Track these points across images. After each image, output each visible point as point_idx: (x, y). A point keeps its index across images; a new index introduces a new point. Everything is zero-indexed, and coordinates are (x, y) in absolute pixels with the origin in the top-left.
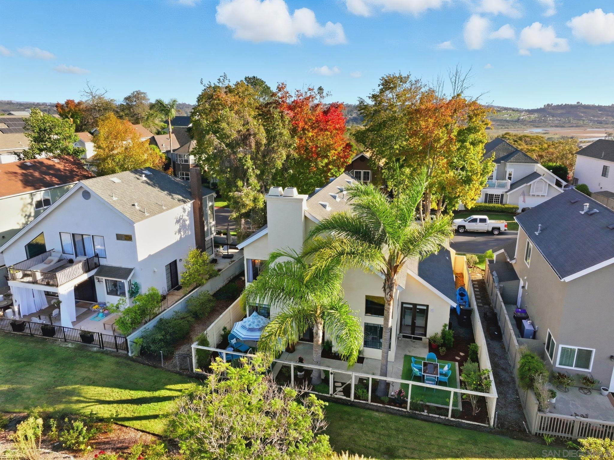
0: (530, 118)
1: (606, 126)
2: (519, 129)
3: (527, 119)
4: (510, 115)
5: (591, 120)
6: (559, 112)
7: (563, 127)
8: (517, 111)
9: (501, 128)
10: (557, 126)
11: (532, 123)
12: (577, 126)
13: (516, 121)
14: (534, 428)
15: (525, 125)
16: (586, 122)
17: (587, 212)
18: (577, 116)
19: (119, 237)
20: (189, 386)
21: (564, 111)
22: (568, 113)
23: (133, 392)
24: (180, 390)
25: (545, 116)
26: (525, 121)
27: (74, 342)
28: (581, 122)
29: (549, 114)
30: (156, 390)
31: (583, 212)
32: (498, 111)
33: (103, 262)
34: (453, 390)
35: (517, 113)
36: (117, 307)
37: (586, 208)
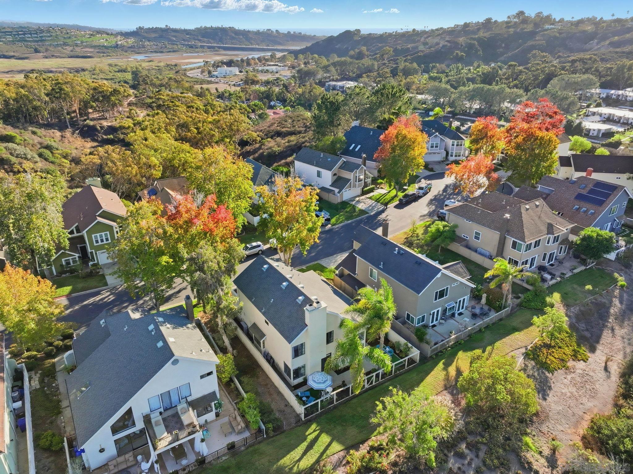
0: (127, 42)
1: (197, 50)
2: (122, 57)
3: (125, 44)
4: (107, 40)
5: (183, 45)
6: (153, 35)
7: (162, 52)
8: (112, 34)
9: (103, 56)
10: (156, 52)
11: (132, 49)
12: (174, 51)
13: (114, 47)
14: (429, 355)
15: (126, 52)
16: (179, 46)
17: (399, 252)
18: (170, 40)
19: (202, 377)
20: (314, 426)
21: (157, 35)
22: (161, 37)
23: (299, 448)
24: (315, 431)
25: (141, 41)
26: (124, 46)
27: (224, 455)
28: (175, 47)
29: (144, 38)
30: (305, 439)
31: (396, 252)
32: (92, 35)
33: (189, 399)
34: (407, 358)
35: (112, 37)
36: (206, 421)
37: (397, 251)
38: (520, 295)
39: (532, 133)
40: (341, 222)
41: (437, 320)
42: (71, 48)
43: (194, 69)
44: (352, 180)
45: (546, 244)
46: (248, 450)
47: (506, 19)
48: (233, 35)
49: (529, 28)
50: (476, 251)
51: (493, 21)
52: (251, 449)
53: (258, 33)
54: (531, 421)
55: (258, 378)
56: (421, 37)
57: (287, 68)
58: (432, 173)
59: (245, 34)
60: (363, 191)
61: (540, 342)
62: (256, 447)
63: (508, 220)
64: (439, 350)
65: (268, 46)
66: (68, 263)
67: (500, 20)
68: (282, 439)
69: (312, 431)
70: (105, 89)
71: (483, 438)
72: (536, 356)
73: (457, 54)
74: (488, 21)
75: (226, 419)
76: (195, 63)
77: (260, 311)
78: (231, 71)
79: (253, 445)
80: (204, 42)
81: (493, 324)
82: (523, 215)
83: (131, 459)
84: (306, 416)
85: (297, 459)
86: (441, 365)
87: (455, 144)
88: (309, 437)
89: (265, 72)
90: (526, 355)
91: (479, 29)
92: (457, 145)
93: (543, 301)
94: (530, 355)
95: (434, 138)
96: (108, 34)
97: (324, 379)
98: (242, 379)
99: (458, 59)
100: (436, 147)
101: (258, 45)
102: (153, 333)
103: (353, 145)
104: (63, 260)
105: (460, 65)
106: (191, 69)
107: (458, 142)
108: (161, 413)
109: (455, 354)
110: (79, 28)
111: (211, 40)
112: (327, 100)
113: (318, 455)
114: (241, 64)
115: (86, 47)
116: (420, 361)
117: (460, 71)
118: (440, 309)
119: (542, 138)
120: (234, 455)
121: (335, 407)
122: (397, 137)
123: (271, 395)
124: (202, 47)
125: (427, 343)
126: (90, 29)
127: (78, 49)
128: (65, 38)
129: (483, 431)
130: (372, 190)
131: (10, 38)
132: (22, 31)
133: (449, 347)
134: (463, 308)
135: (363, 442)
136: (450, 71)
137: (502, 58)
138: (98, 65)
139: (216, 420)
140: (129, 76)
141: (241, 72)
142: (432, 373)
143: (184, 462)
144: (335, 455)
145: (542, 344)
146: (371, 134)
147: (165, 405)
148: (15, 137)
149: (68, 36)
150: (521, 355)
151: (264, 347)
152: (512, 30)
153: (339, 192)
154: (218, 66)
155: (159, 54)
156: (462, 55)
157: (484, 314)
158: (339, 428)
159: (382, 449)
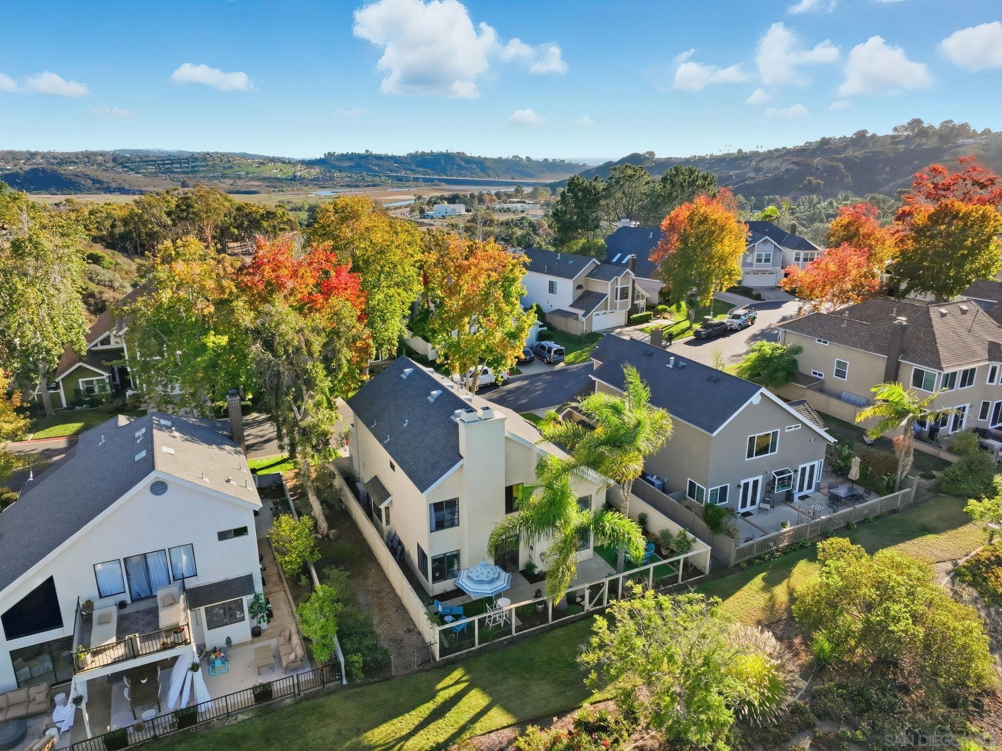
0: (309, 173)
1: (407, 184)
2: (299, 192)
3: (307, 175)
4: (281, 170)
5: (388, 176)
6: (347, 164)
7: (357, 186)
8: (289, 163)
9: (273, 191)
10: (349, 186)
11: (315, 182)
12: (374, 186)
13: (291, 180)
14: (732, 561)
15: (307, 185)
16: (383, 178)
17: (675, 365)
18: (370, 170)
19: (223, 536)
20: (457, 674)
21: (352, 164)
22: (358, 165)
23: (413, 713)
24: (457, 683)
25: (330, 171)
26: (304, 179)
27: (243, 710)
28: (377, 179)
29: (335, 167)
30: (432, 696)
31: (670, 366)
32: (262, 163)
33: (191, 583)
34: (681, 557)
35: (289, 166)
36: (229, 641)
37: (672, 362)
38: (934, 472)
39: (947, 206)
40: (584, 361)
41: (753, 503)
42: (231, 181)
43: (400, 207)
44: (609, 296)
45: (987, 383)
46: (300, 706)
47: (891, 133)
48: (463, 163)
49: (932, 143)
50: (839, 397)
51: (869, 135)
52: (306, 704)
53: (499, 161)
54: (978, 705)
55: (365, 578)
56: (751, 161)
57: (538, 206)
58: (758, 302)
59: (480, 163)
60: (629, 319)
61: (987, 554)
62: (320, 701)
63: (903, 328)
64: (755, 554)
65: (513, 178)
66: (90, 390)
67: (880, 133)
68: (381, 692)
69: (451, 682)
70: (254, 209)
71: (856, 730)
72: (980, 580)
73: (810, 181)
74: (861, 135)
75: (273, 643)
76: (404, 200)
77: (381, 442)
78: (453, 210)
79: (314, 697)
80: (419, 173)
81: (877, 518)
82: (934, 323)
83: (41, 697)
84: (443, 651)
85: (404, 733)
86: (758, 581)
87: (802, 257)
88: (441, 693)
89: (505, 211)
90: (956, 574)
91: (845, 148)
92: (805, 260)
93: (986, 481)
94: (965, 575)
95: (762, 245)
96: (284, 163)
97: (491, 576)
98: (326, 571)
99: (811, 189)
100: (767, 260)
101: (499, 177)
102: (138, 441)
103: (619, 255)
104: (80, 380)
105: (815, 197)
106: (396, 208)
107: (806, 254)
108: (122, 605)
109: (793, 563)
110: (244, 156)
111: (429, 171)
112: (577, 186)
113: (452, 731)
114: (468, 202)
115: (252, 179)
116: (711, 571)
117: (814, 205)
118: (760, 478)
119: (967, 215)
120: (262, 713)
121: (514, 641)
122: (691, 219)
123: (381, 608)
124: (416, 180)
125: (731, 535)
126: (259, 157)
127: (240, 183)
128: (224, 168)
129: (855, 715)
130: (646, 319)
131: (152, 169)
132: (169, 159)
133: (777, 551)
134: (809, 487)
135: (562, 713)
136: (799, 205)
137: (886, 189)
138: (264, 203)
139: (252, 642)
140: (304, 216)
141: (468, 211)
142: (738, 594)
143: (149, 714)
144: (492, 735)
145: (993, 558)
146: (651, 237)
147: (136, 588)
148: (102, 257)
149: (230, 165)
150: (943, 574)
151: (388, 522)
152: (901, 148)
153: (584, 315)
154: (435, 203)
155: (353, 189)
156: (818, 183)
157: (854, 498)
158: (514, 682)
159: (604, 729)
